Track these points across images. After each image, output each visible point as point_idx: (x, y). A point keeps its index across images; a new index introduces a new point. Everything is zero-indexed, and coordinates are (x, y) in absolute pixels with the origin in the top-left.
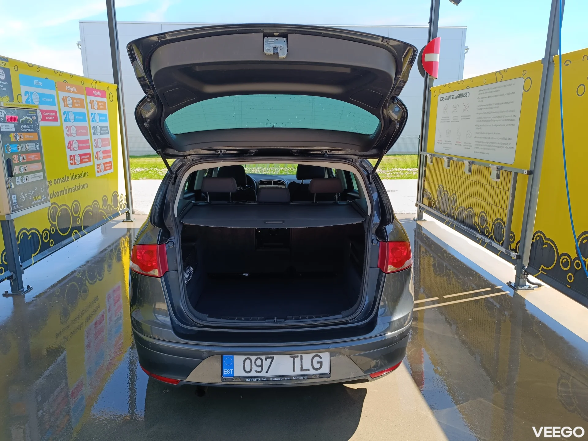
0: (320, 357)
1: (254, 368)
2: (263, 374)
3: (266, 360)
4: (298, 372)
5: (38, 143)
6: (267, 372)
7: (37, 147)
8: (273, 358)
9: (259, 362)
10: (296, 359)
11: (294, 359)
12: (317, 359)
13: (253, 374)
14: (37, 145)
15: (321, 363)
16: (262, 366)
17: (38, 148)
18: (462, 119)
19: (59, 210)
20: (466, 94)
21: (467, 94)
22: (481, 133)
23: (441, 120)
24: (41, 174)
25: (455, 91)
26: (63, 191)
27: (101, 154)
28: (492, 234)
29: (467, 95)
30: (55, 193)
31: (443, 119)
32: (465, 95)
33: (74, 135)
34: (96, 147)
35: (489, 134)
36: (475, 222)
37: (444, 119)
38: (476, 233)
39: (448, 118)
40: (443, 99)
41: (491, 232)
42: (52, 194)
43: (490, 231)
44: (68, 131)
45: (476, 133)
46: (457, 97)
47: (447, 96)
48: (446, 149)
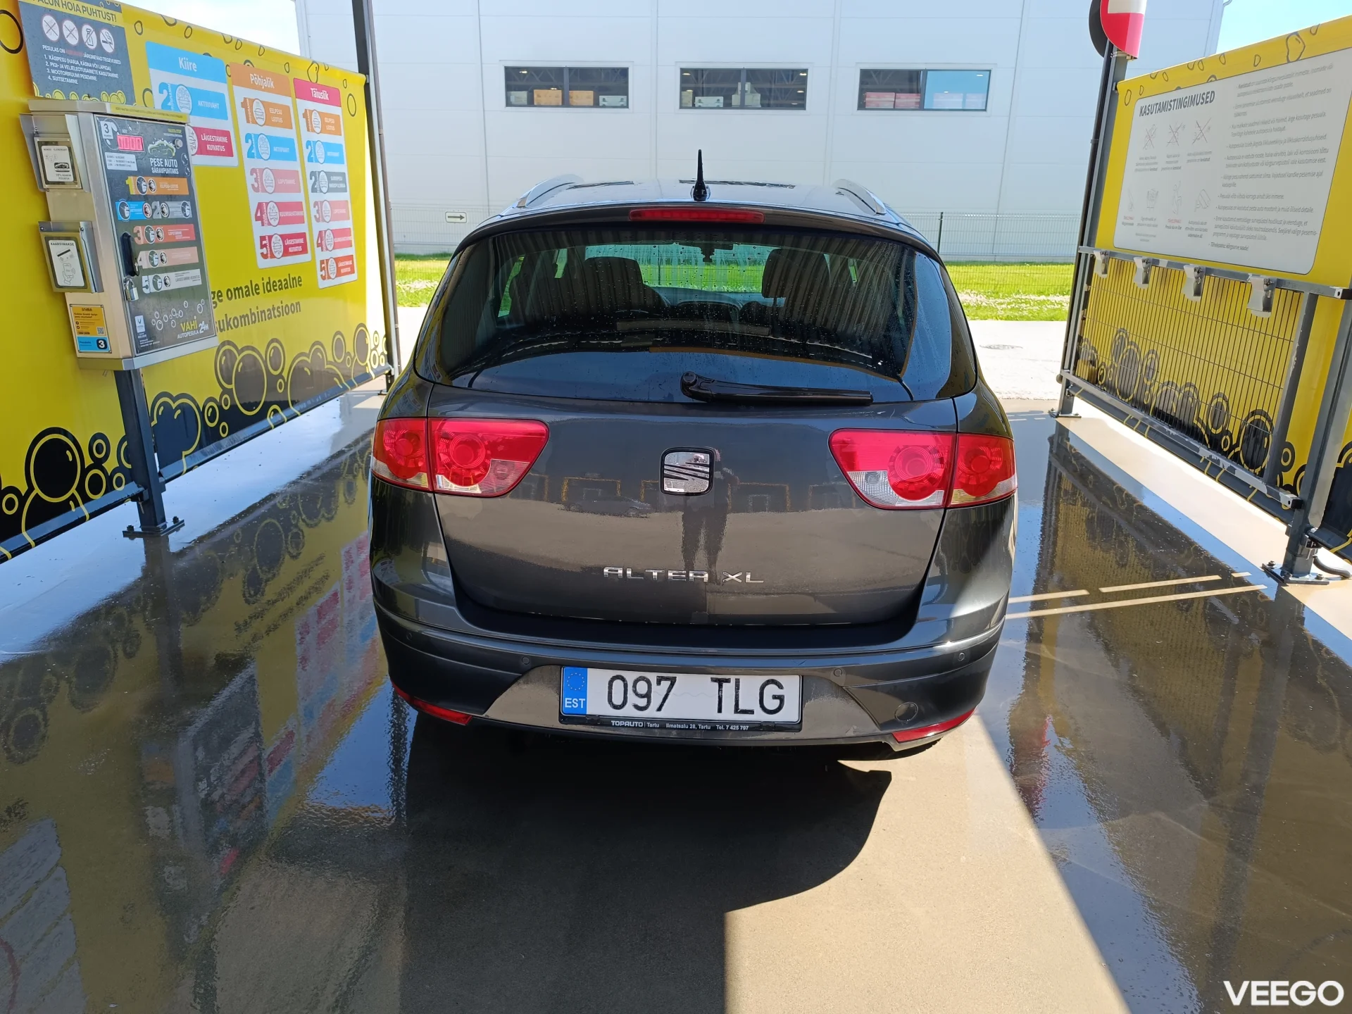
0: (780, 687)
1: (632, 698)
2: (651, 713)
3: (659, 683)
4: (728, 714)
5: (188, 203)
6: (659, 709)
7: (187, 211)
8: (673, 681)
9: (642, 687)
10: (724, 684)
11: (720, 686)
12: (771, 690)
13: (629, 711)
14: (187, 207)
15: (781, 698)
16: (648, 696)
17: (188, 213)
18: (1189, 161)
19: (239, 358)
20: (1205, 97)
21: (1209, 95)
22: (1234, 196)
23: (1137, 165)
24: (197, 272)
25: (1179, 88)
26: (247, 315)
27: (329, 237)
28: (1238, 449)
29: (1208, 100)
30: (230, 319)
31: (1142, 161)
32: (1203, 99)
33: (270, 189)
34: (318, 220)
35: (1254, 197)
36: (1198, 419)
37: (1146, 161)
38: (1198, 446)
39: (1153, 161)
40: (1147, 112)
41: (1237, 445)
42: (223, 320)
43: (1234, 442)
44: (256, 180)
45: (1222, 196)
46: (1181, 103)
47: (1157, 104)
48: (1141, 240)
